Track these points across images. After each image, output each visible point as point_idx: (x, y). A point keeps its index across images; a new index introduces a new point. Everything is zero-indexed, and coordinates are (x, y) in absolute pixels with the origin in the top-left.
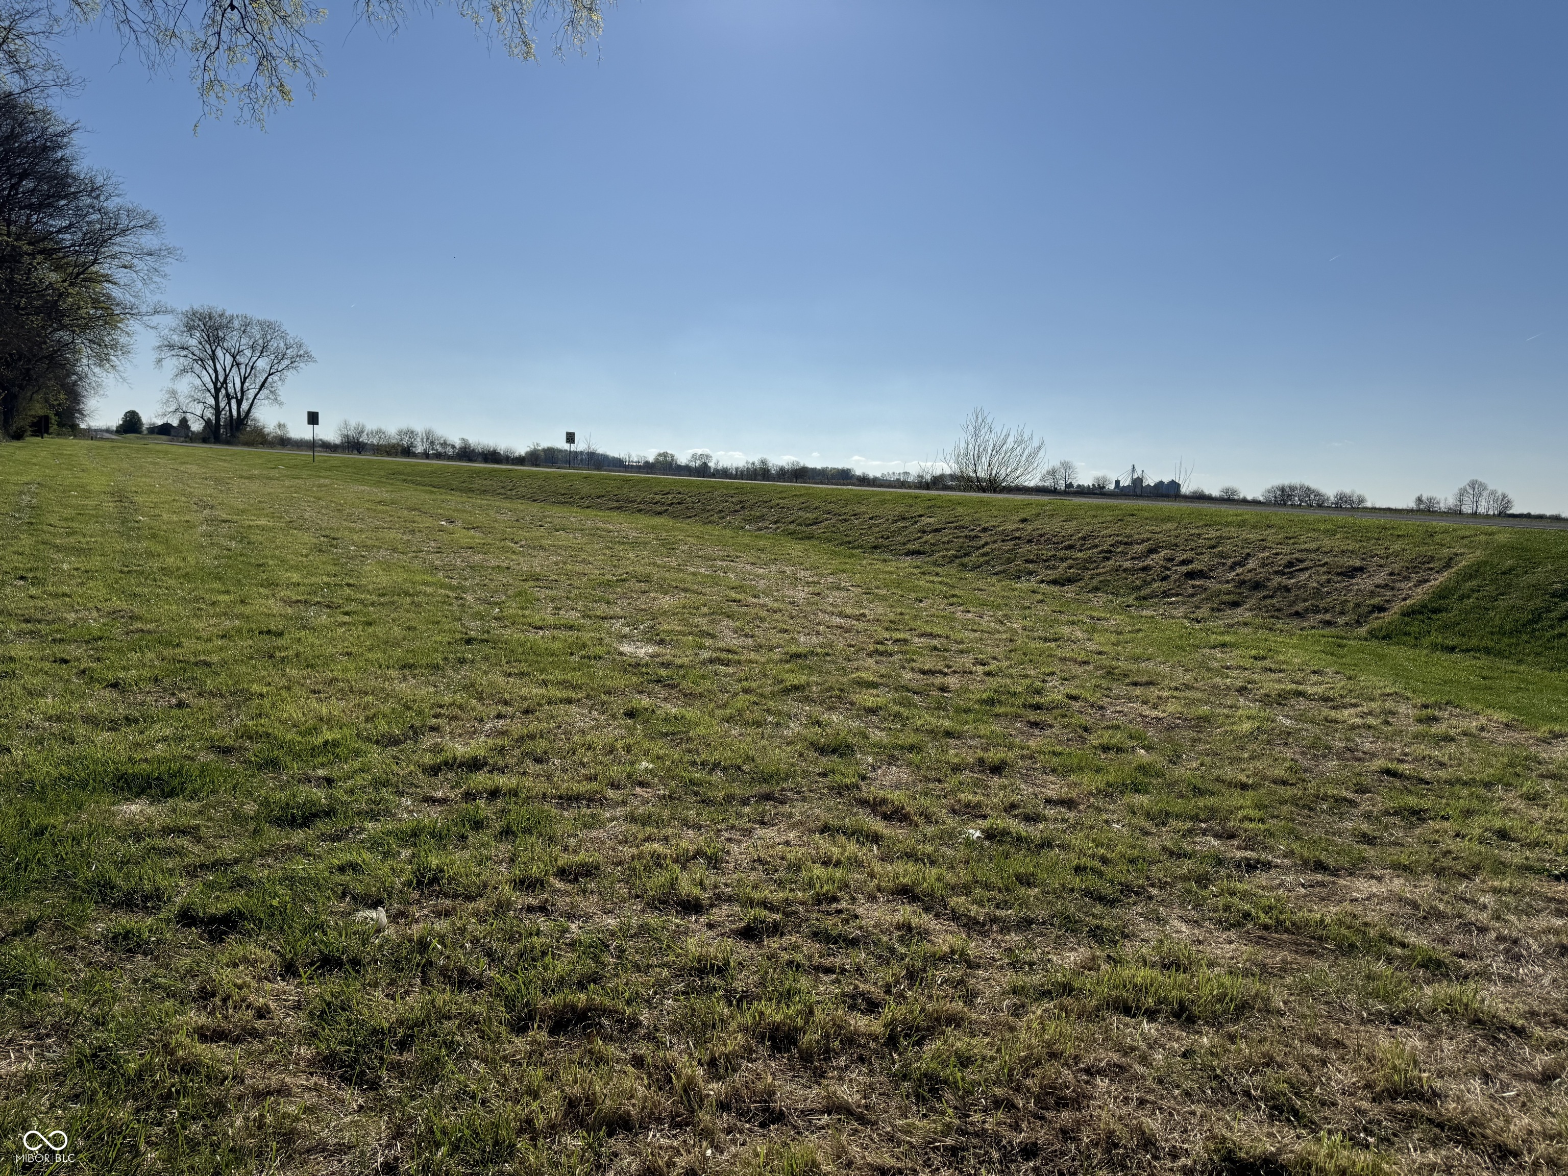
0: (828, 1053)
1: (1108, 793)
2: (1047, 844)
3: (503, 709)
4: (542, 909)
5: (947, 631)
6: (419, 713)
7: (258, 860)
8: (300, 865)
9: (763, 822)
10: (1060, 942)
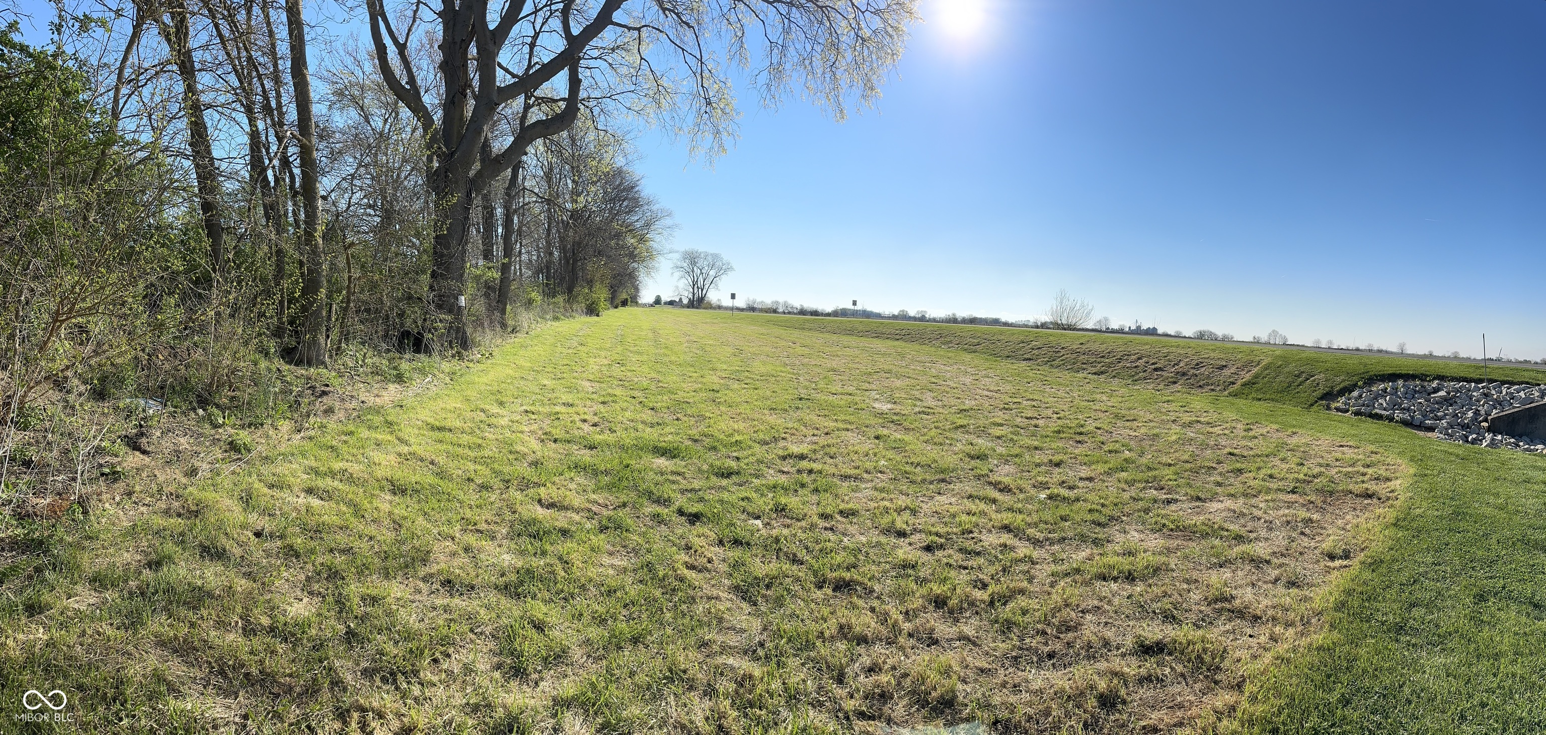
0: (961, 610)
1: (1108, 473)
2: (1077, 500)
3: (816, 432)
4: (831, 529)
5: (1041, 398)
6: (778, 431)
7: (708, 491)
8: (725, 496)
9: (939, 493)
10: (1078, 548)
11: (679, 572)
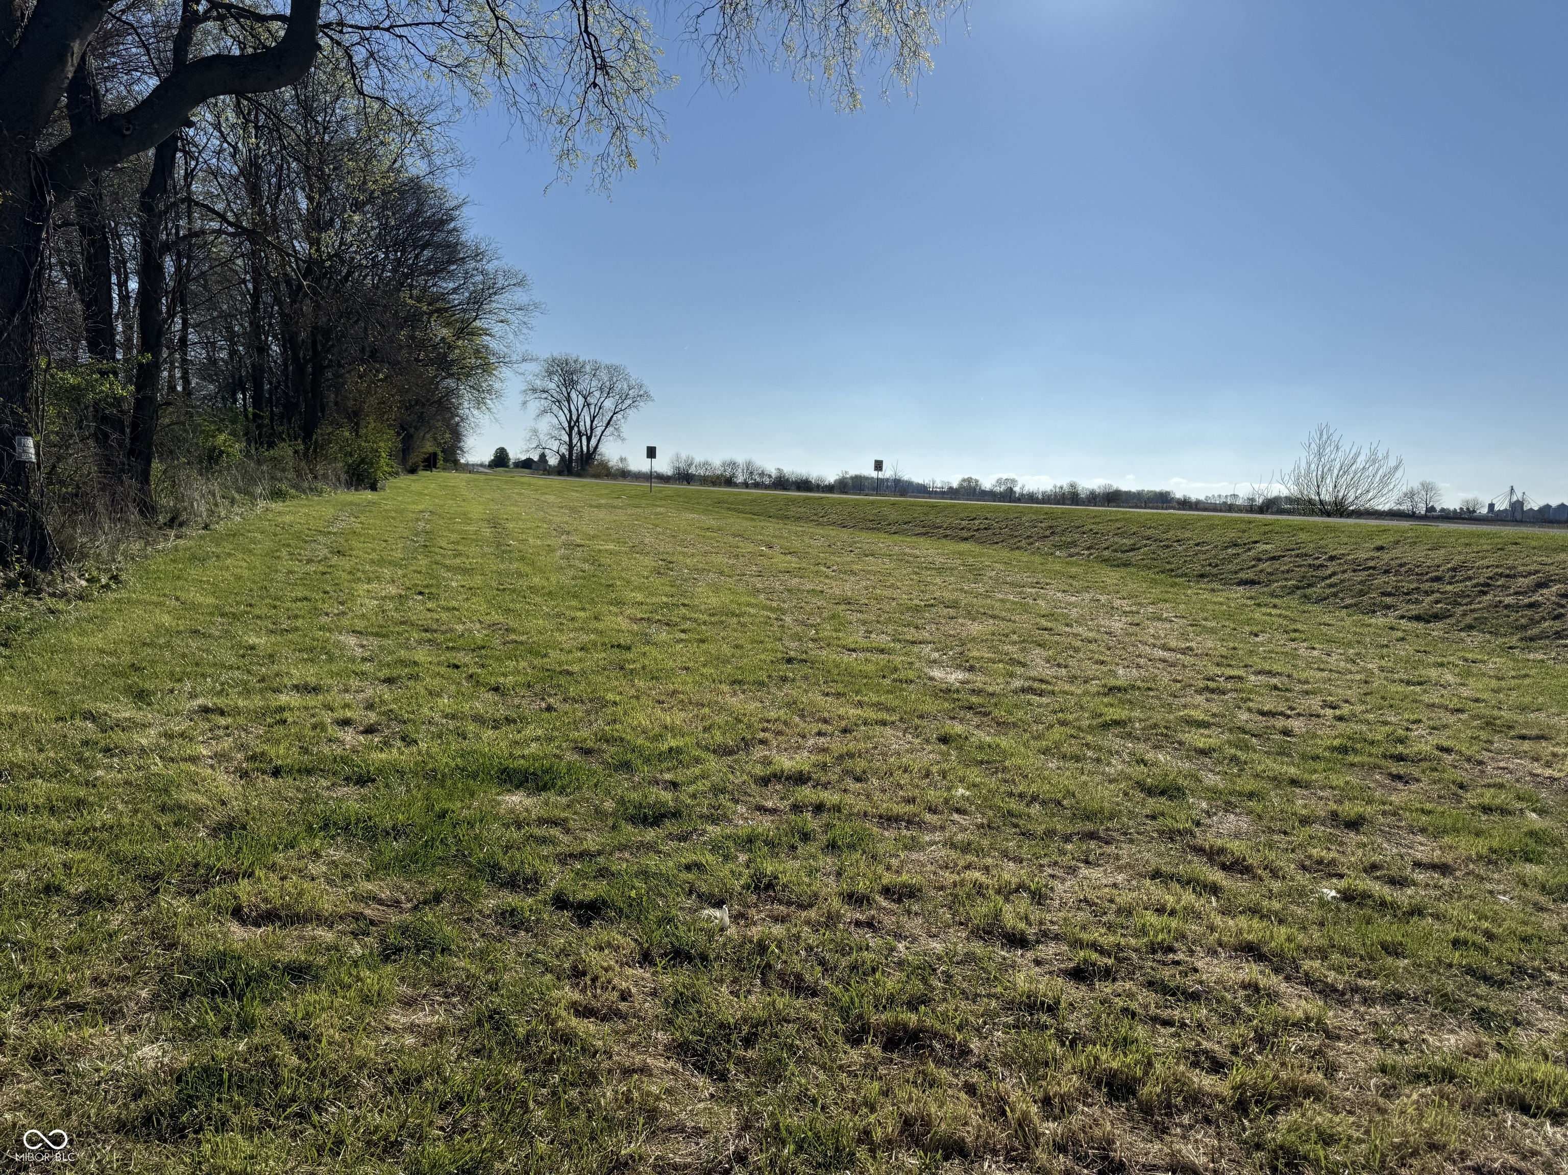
0: (1169, 1109)
1: (1492, 859)
2: (1417, 911)
3: (824, 727)
4: (870, 925)
5: (1288, 669)
6: (749, 726)
7: (617, 855)
8: (652, 862)
9: (1087, 862)
10: (1435, 1024)
11: (560, 1024)
